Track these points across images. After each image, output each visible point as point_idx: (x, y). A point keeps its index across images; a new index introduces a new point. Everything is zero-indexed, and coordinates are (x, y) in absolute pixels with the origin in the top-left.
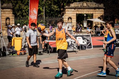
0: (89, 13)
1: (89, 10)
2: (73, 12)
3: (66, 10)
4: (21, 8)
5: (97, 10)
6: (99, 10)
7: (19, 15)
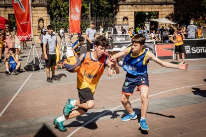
0: (153, 10)
2: (130, 10)
3: (121, 6)
4: (58, 6)
6: (167, 6)
7: (56, 14)
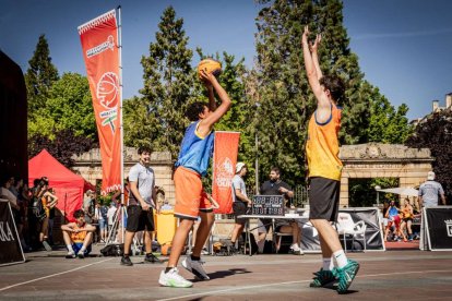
0: (388, 175)
1: (386, 167)
5: (412, 166)
6: (417, 166)
